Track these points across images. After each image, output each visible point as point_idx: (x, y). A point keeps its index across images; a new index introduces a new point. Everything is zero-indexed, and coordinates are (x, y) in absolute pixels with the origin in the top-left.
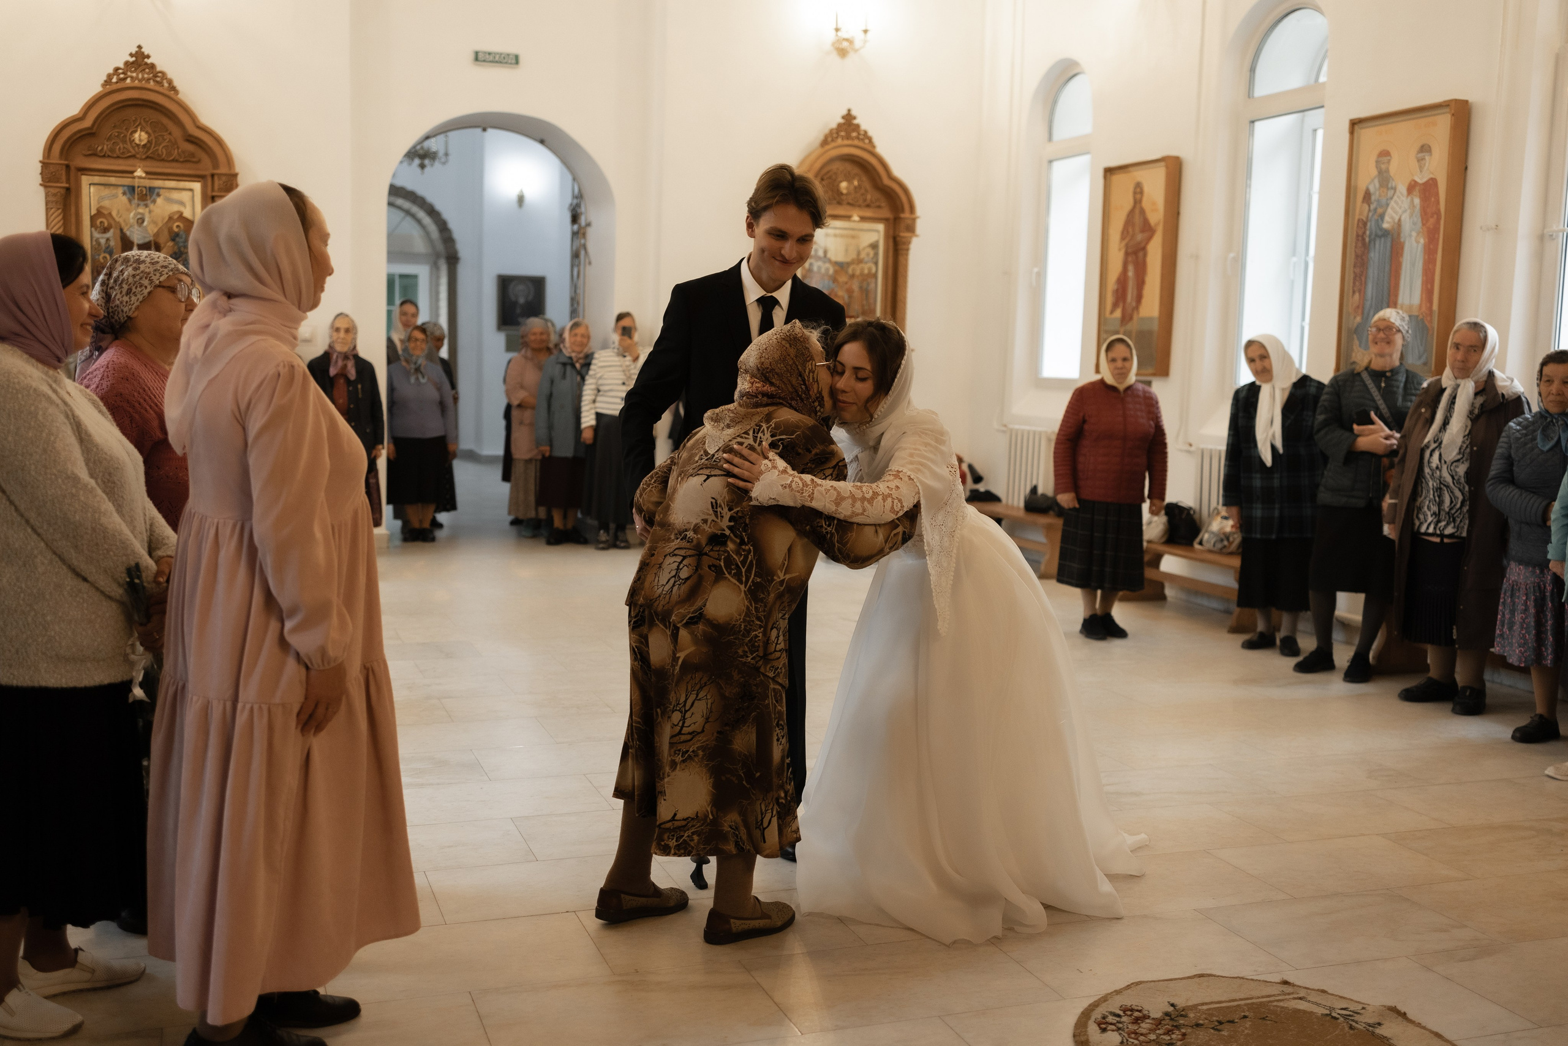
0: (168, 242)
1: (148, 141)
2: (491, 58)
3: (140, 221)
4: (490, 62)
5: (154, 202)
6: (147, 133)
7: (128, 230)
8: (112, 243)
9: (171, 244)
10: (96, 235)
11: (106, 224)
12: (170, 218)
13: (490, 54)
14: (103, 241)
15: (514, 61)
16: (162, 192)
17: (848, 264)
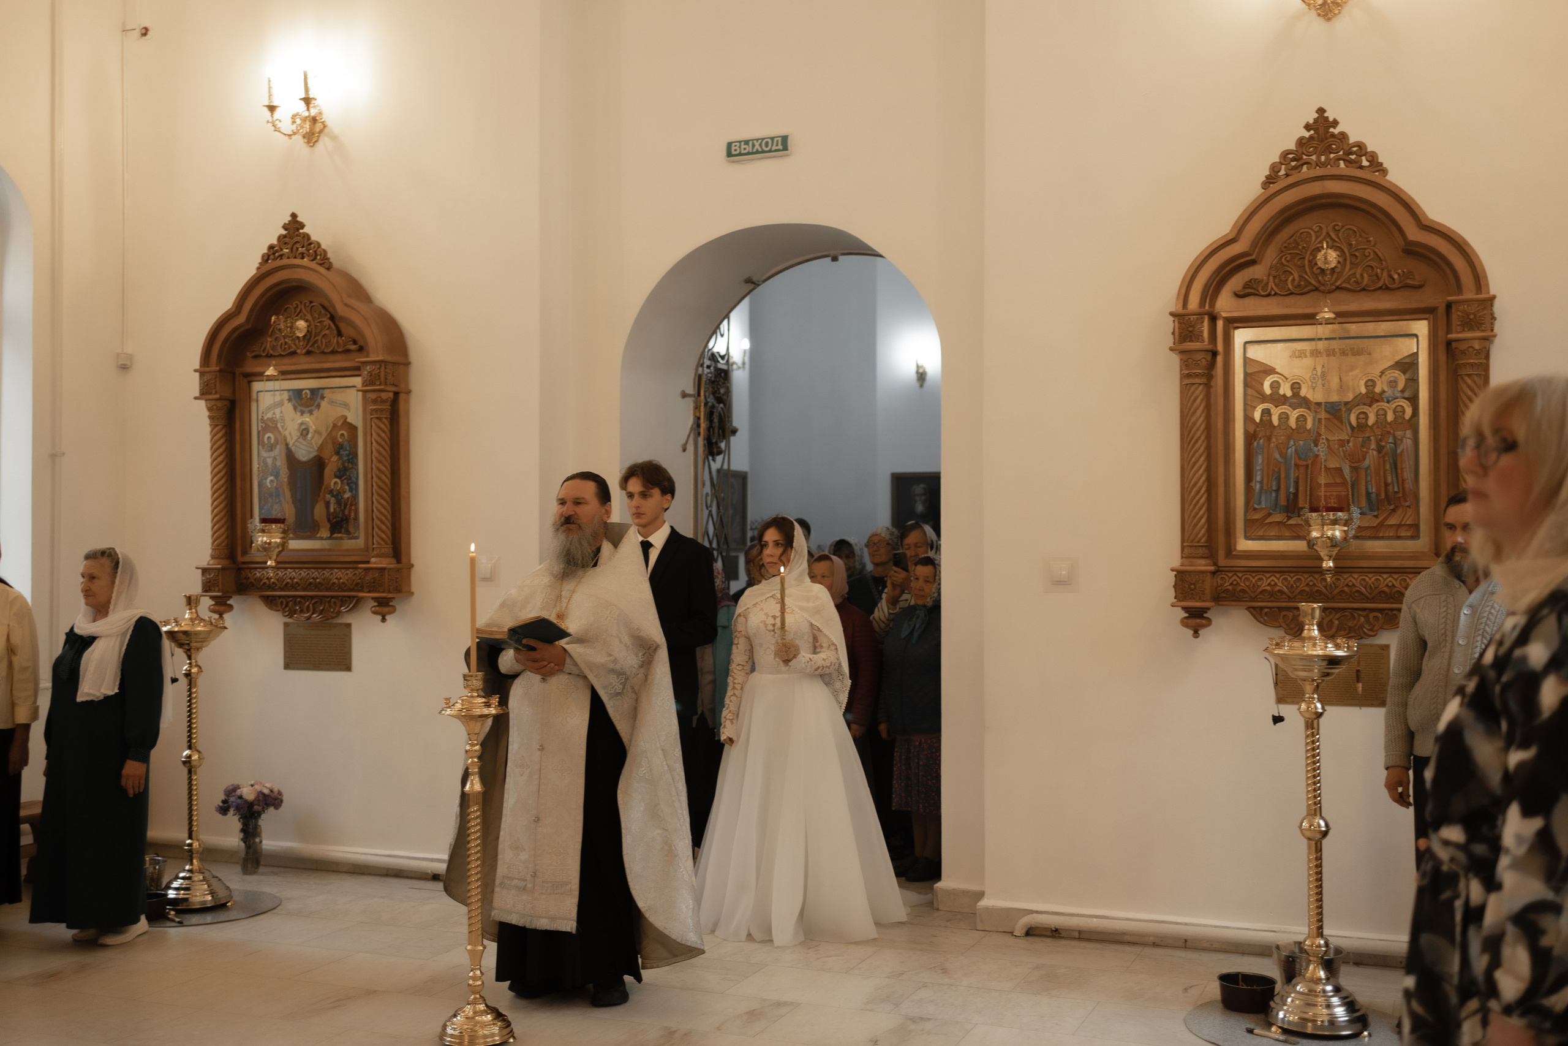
0: (331, 457)
1: (308, 331)
2: (749, 149)
3: (305, 432)
4: (748, 154)
5: (319, 406)
6: (306, 321)
7: (293, 445)
8: (278, 463)
9: (335, 458)
10: (264, 454)
11: (273, 440)
12: (335, 425)
13: (747, 142)
14: (269, 461)
15: (780, 147)
16: (326, 393)
17: (1349, 406)
